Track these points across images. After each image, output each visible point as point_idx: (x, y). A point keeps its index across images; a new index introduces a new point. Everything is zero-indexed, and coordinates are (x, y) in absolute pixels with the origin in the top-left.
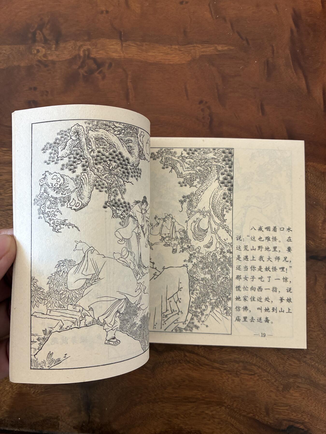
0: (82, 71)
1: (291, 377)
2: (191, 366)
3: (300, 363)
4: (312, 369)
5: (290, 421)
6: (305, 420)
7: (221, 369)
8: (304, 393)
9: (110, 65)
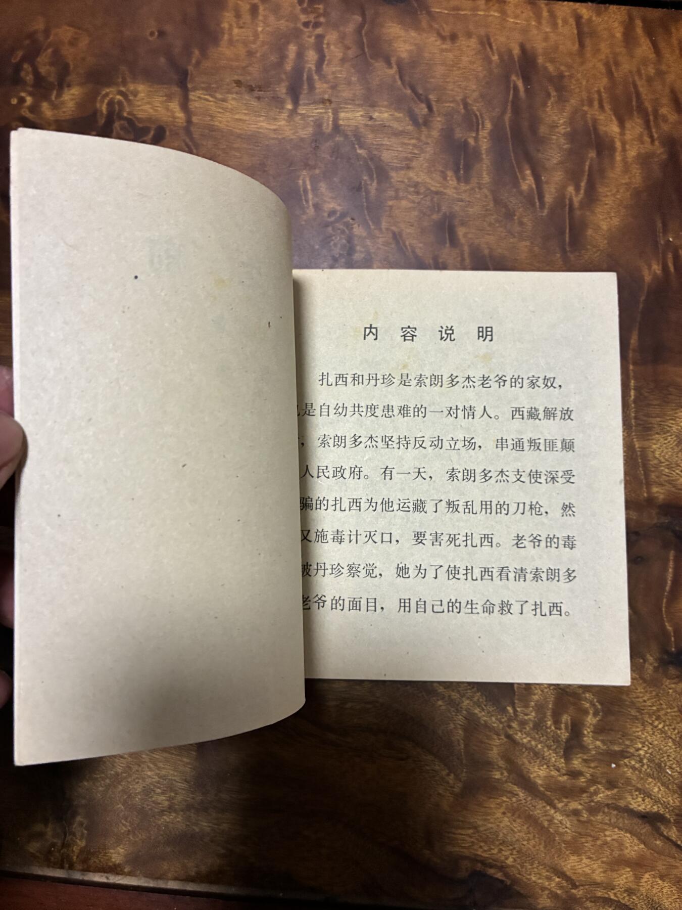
3: (499, 739)
4: (524, 753)
5: (475, 859)
6: (506, 861)
8: (506, 801)
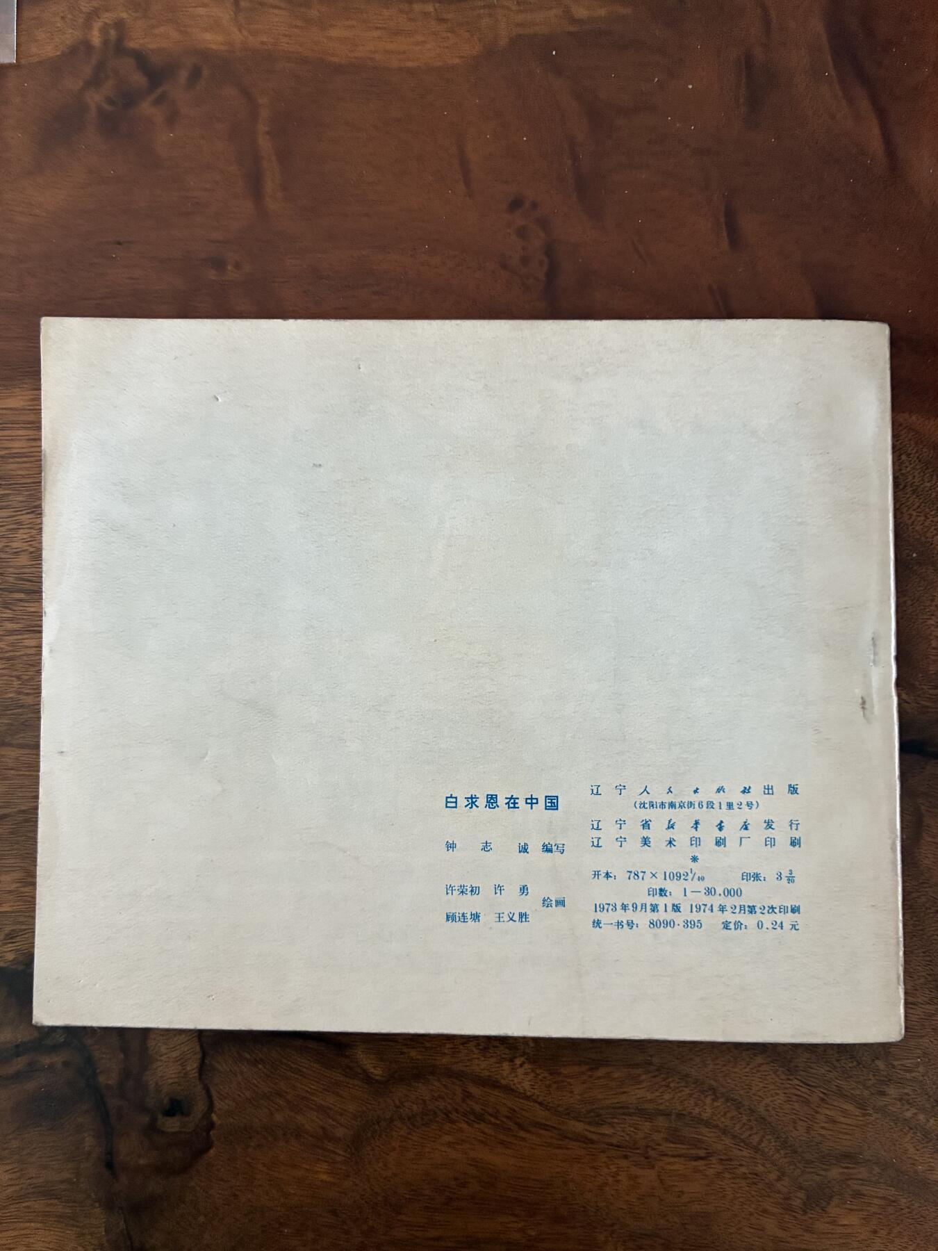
0: (95, 99)
1: (835, 1162)
2: (486, 1130)
7: (592, 1142)
9: (195, 74)
